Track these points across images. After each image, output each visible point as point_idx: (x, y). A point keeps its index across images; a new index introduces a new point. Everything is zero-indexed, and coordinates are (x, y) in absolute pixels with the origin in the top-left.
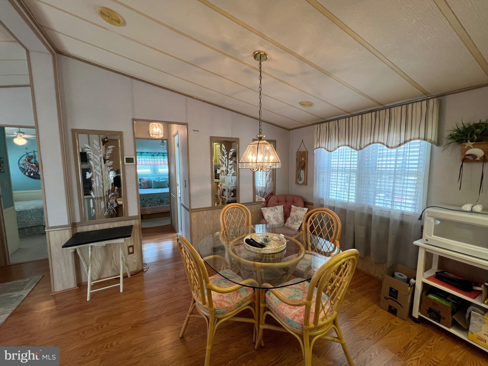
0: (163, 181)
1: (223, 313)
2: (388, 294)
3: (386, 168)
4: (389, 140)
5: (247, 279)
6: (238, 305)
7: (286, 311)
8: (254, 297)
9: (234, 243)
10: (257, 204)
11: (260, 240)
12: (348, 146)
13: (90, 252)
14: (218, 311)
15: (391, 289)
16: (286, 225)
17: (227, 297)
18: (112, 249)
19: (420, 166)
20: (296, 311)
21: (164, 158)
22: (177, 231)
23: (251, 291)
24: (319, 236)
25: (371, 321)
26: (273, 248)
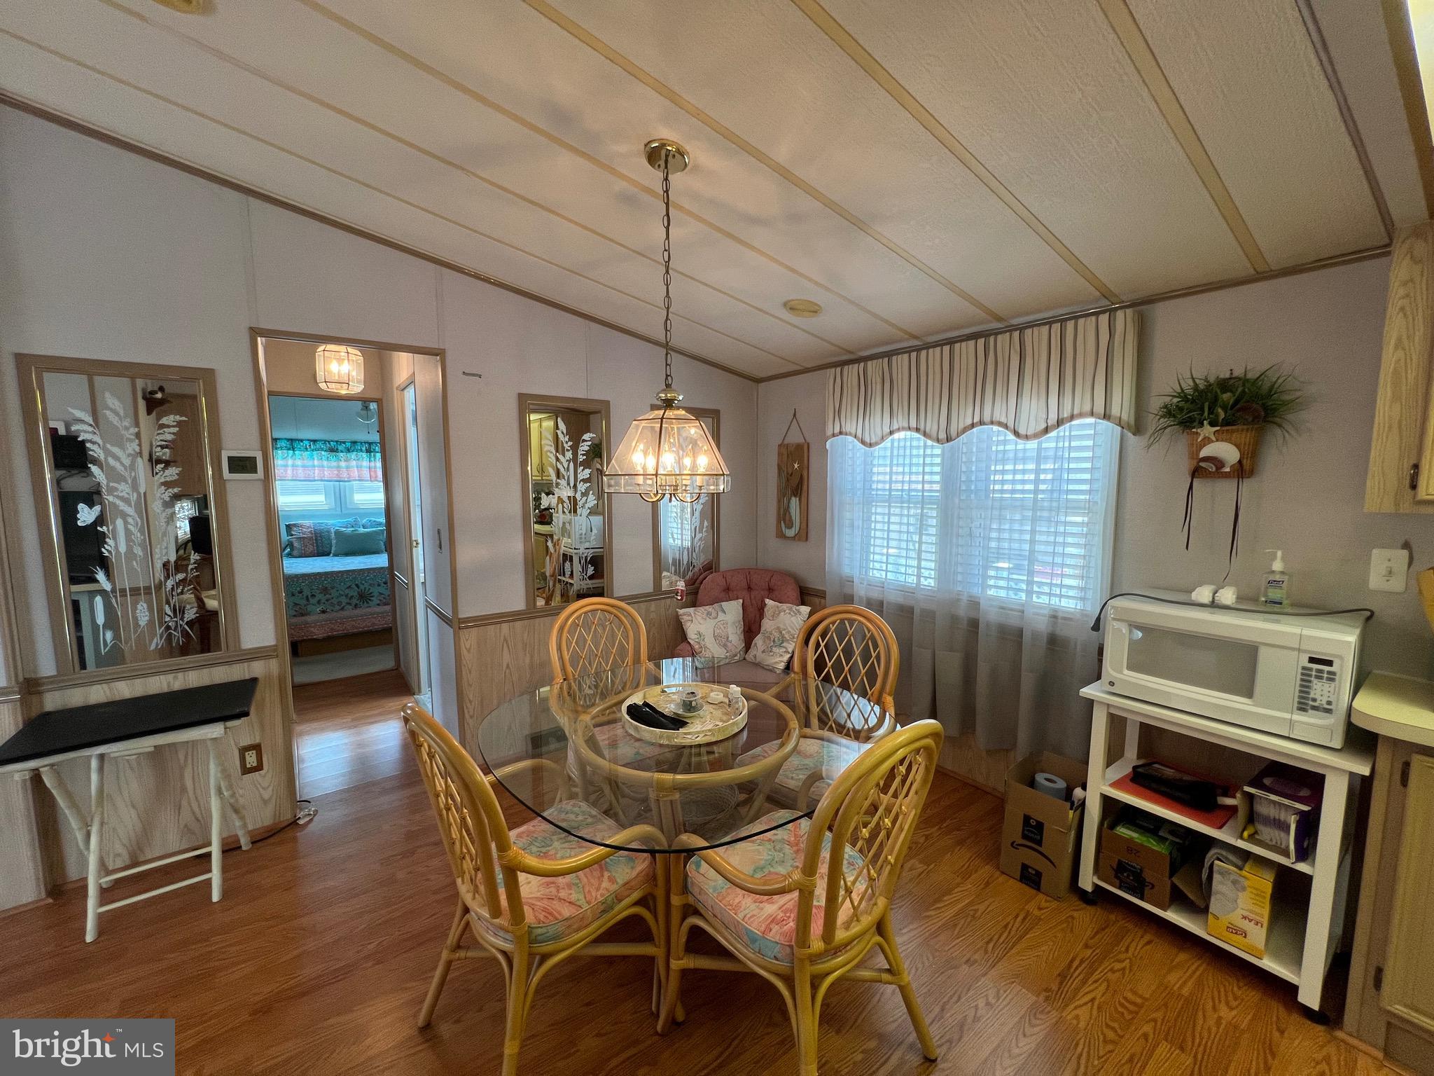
0: (368, 533)
1: (556, 938)
2: (1020, 834)
3: (1013, 491)
4: (1020, 417)
5: (632, 825)
6: (602, 908)
7: (747, 911)
8: (651, 878)
9: (593, 718)
10: (668, 597)
11: (673, 706)
12: (917, 430)
13: (94, 777)
14: (539, 931)
15: (1027, 819)
16: (750, 656)
17: (569, 886)
18: (182, 761)
19: (1096, 486)
20: (771, 908)
21: (372, 459)
22: (416, 690)
23: (644, 862)
24: (839, 686)
25: (976, 911)
26: (710, 727)
